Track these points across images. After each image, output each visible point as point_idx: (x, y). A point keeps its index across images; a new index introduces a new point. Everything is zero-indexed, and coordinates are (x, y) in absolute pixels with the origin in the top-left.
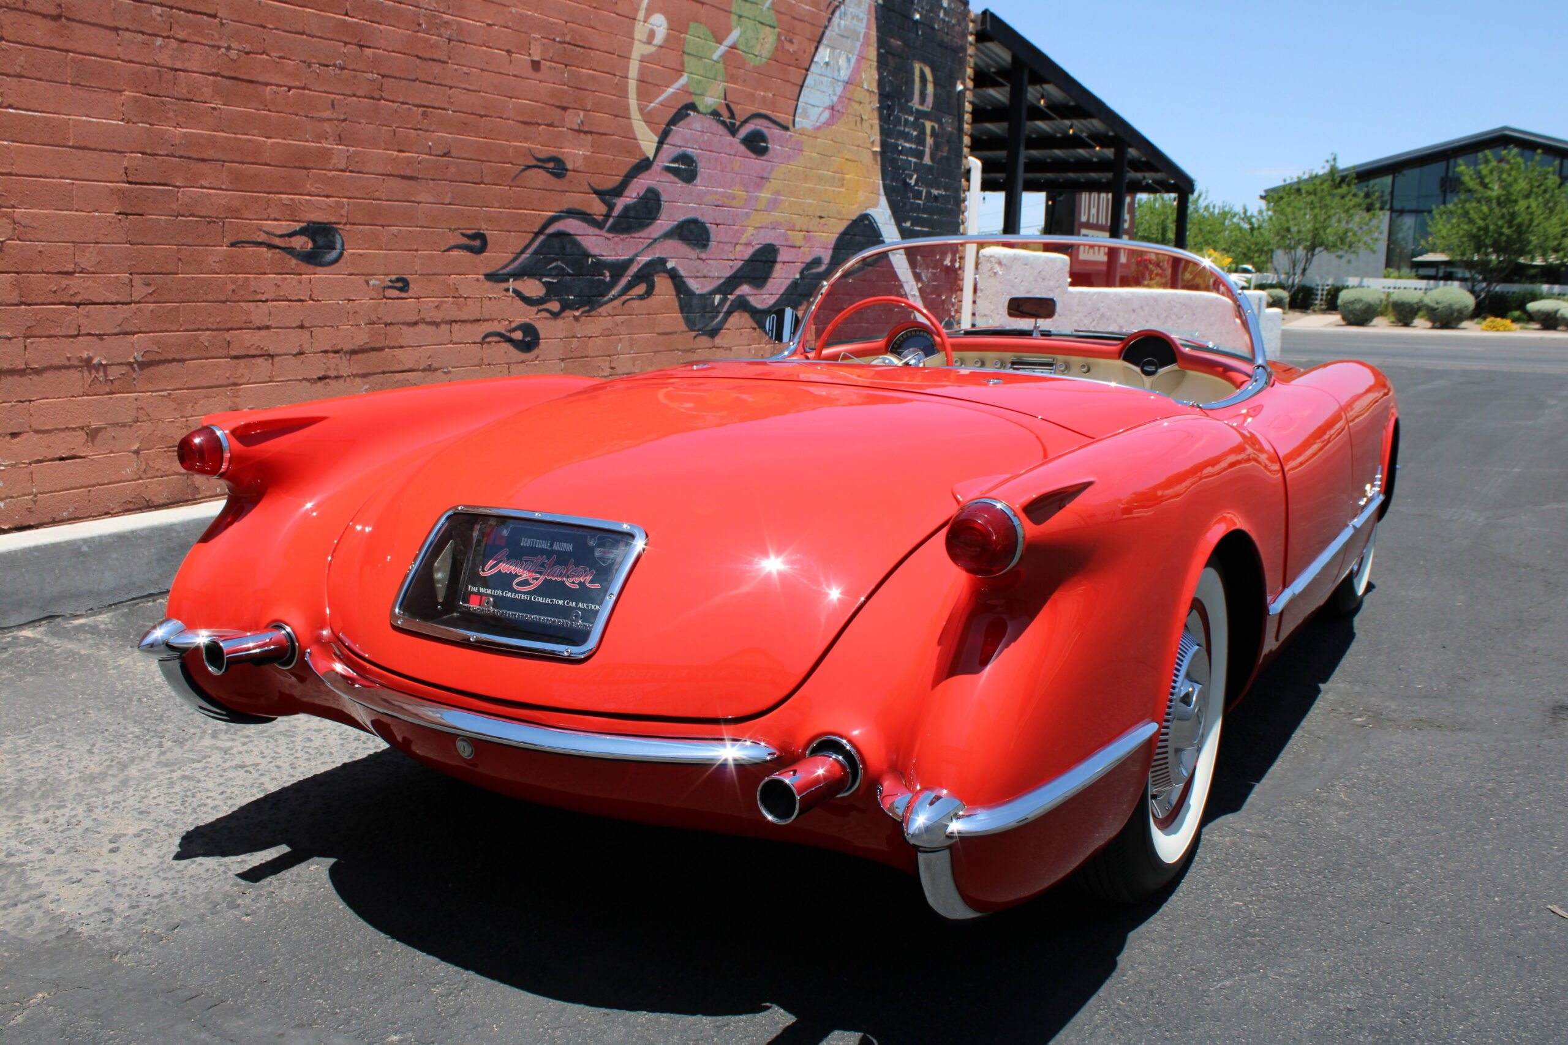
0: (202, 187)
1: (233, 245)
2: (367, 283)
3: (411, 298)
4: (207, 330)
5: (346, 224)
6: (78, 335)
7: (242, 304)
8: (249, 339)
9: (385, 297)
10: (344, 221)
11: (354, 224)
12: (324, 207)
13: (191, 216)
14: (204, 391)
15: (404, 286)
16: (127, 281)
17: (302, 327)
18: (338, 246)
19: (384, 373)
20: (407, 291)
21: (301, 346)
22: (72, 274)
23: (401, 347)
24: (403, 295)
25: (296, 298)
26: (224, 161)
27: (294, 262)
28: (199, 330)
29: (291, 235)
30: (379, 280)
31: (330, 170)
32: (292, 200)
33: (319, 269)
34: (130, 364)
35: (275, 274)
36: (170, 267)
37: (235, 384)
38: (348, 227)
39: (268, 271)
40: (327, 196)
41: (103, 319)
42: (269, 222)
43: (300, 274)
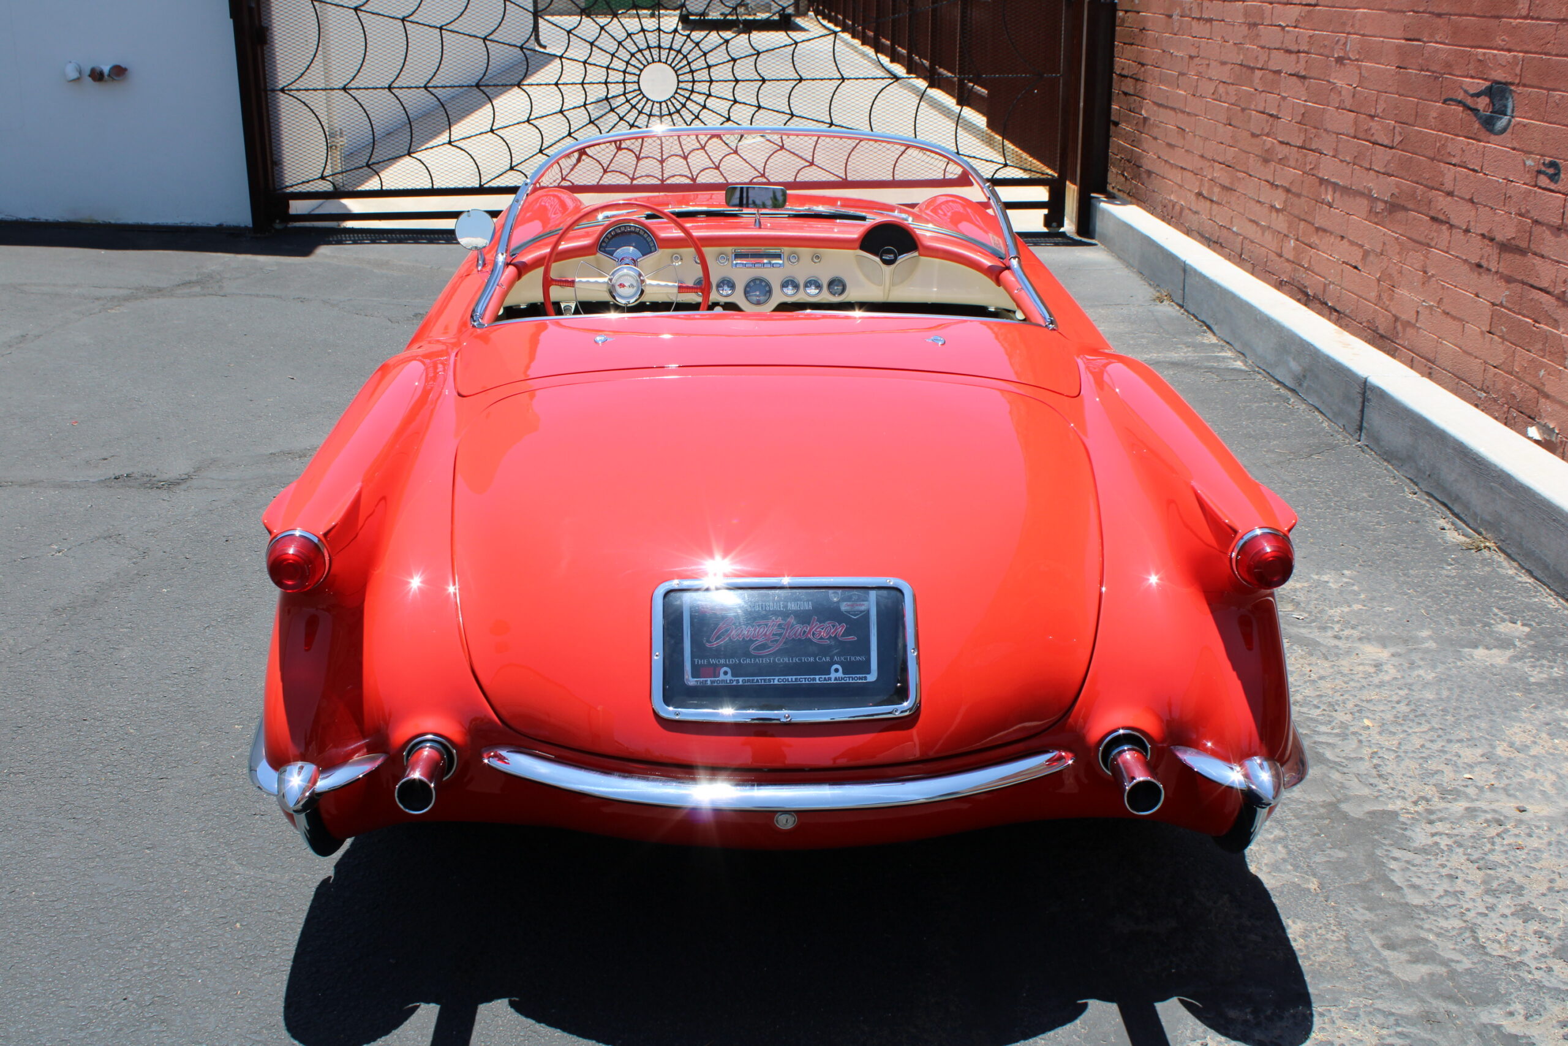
0: (1436, 42)
1: (1445, 102)
2: (1525, 164)
3: (1560, 193)
4: (1421, 184)
5: (1518, 85)
6: (1370, 169)
7: (1442, 164)
8: (1442, 202)
9: (1535, 186)
10: (1517, 81)
11: (1524, 86)
12: (1504, 64)
13: (1427, 70)
14: (1413, 244)
15: (1555, 174)
16: (1391, 128)
17: (1471, 201)
18: (1509, 111)
19: (1524, 283)
20: (1556, 182)
21: (1469, 221)
22: (1372, 117)
23: (1542, 256)
24: (1552, 186)
25: (1471, 167)
26: (1451, 15)
27: (1477, 125)
28: (1417, 183)
29: (1478, 95)
30: (1534, 160)
31: (1516, 18)
32: (1484, 54)
33: (1492, 137)
34: (1386, 202)
35: (1466, 137)
36: (1411, 120)
37: (1429, 245)
38: (1520, 89)
39: (1461, 134)
40: (1509, 51)
41: (1381, 158)
42: (1467, 80)
43: (1480, 141)
